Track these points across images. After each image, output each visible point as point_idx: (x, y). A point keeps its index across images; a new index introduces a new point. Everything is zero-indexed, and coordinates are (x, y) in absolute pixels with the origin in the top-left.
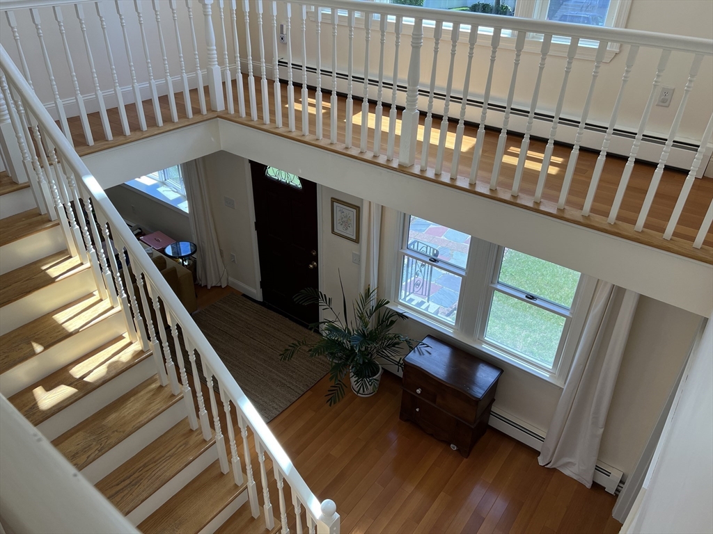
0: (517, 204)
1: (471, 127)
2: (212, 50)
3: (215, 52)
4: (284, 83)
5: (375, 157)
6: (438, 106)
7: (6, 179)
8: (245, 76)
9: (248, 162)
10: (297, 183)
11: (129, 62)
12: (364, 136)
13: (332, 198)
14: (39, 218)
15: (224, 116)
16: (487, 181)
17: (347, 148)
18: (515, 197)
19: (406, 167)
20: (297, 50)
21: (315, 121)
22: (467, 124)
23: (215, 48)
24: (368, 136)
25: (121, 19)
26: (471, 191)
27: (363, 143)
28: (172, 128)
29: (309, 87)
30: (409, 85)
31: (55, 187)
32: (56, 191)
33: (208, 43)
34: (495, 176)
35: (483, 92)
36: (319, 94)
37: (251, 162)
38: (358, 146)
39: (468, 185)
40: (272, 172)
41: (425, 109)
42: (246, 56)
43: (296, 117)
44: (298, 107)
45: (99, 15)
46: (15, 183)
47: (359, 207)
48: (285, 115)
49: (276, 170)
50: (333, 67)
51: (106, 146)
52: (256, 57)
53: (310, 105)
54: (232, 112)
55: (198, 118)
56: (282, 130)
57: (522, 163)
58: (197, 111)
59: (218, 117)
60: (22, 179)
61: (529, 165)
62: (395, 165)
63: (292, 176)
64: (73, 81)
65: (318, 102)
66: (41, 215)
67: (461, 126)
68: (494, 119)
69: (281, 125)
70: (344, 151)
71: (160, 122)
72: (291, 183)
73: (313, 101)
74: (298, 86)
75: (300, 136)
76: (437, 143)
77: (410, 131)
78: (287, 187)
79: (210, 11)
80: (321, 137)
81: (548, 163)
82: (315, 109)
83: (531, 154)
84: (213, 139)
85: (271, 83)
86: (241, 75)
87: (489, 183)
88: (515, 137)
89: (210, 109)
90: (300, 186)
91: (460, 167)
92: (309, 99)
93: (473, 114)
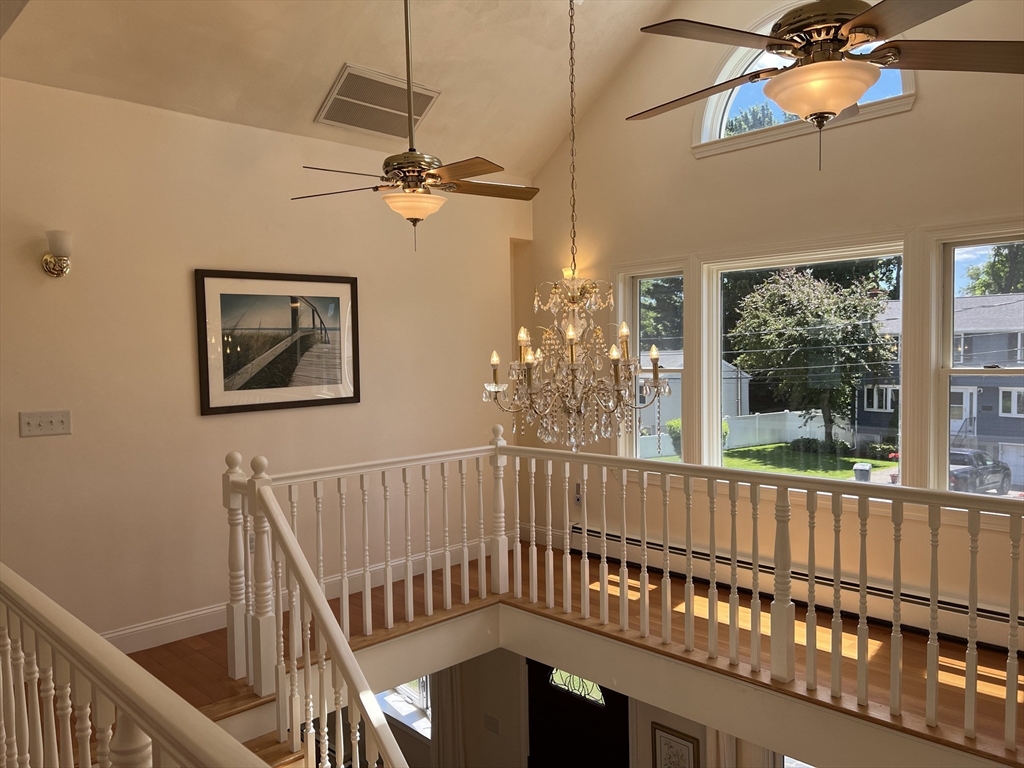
0: (979, 751)
1: (880, 627)
2: (501, 518)
3: (503, 520)
4: (576, 554)
5: (710, 658)
6: (824, 595)
7: (245, 689)
8: (525, 545)
9: (525, 661)
10: (596, 695)
11: (407, 535)
12: (712, 635)
13: (653, 723)
14: (276, 747)
15: (509, 601)
16: (920, 712)
17: (664, 644)
18: (971, 740)
19: (783, 684)
20: (594, 514)
21: (619, 606)
22: (871, 621)
23: (503, 515)
24: (719, 634)
25: (406, 488)
26: (895, 726)
27: (712, 644)
28: (444, 618)
29: (610, 560)
30: (776, 564)
31: (311, 704)
32: (312, 710)
33: (496, 510)
34: (931, 705)
35: (890, 576)
36: (625, 570)
37: (530, 662)
38: (705, 649)
39: (889, 716)
40: (559, 678)
41: (804, 598)
42: (529, 521)
43: (590, 599)
44: (596, 586)
45: (383, 484)
46: (257, 696)
47: (697, 740)
48: (577, 597)
49: (565, 675)
50: (643, 535)
51: (365, 644)
52: (541, 520)
53: (611, 583)
54: (520, 595)
55: (476, 604)
56: (590, 622)
57: (971, 684)
58: (474, 594)
59: (501, 602)
60: (267, 690)
61: (983, 687)
62: (765, 678)
63: (589, 684)
64: (342, 561)
65: (622, 579)
66: (279, 743)
67: (863, 625)
68: (913, 615)
69: (588, 616)
70: (661, 648)
71: (430, 611)
72: (587, 697)
73: (616, 578)
74: (595, 558)
75: (596, 625)
76: (828, 648)
77: (783, 630)
78: (581, 702)
79: (502, 474)
80: (626, 627)
81: (1015, 687)
82: (618, 589)
83: (982, 670)
84: (489, 632)
85: (559, 554)
86: (519, 545)
87: (924, 715)
88: (953, 644)
89: (490, 592)
90: (602, 702)
91: (870, 687)
92: (630, 581)
93: (879, 607)
